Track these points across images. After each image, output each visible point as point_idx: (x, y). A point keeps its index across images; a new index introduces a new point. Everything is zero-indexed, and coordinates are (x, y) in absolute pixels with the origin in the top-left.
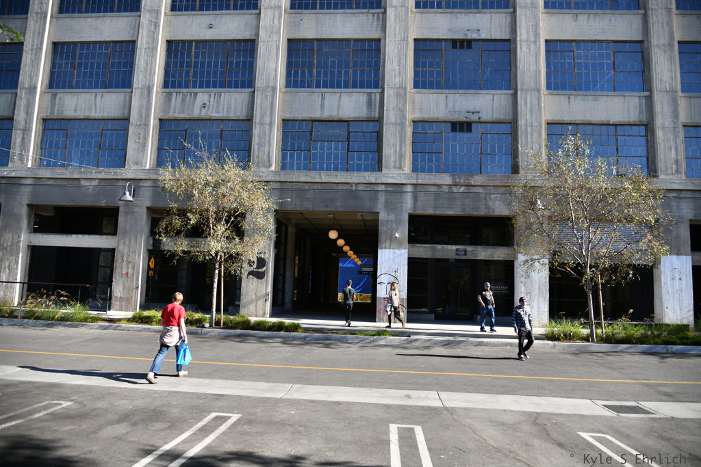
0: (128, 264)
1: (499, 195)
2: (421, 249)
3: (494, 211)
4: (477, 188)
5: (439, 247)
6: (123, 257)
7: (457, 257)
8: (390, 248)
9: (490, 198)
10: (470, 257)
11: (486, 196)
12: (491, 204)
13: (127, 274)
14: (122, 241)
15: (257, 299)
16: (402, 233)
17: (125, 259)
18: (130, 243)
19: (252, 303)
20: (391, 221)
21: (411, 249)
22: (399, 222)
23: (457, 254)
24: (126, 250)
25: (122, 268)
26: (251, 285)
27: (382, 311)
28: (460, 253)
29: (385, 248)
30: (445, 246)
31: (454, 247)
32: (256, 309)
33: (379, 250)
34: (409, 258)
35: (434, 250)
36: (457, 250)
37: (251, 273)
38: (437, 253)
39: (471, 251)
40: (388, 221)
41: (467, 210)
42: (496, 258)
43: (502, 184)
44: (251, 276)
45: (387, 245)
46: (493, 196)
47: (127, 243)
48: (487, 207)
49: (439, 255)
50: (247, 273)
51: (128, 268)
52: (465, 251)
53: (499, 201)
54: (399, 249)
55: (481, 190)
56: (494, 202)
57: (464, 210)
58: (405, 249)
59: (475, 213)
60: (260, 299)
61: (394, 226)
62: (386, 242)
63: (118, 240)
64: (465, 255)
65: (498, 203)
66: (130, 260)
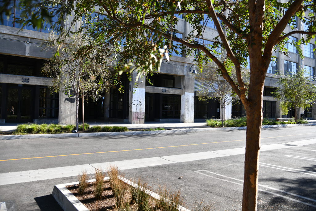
1: (179, 66)
3: (177, 73)
4: (172, 62)
5: (156, 88)
7: (162, 93)
8: (138, 88)
9: (176, 67)
10: (167, 93)
11: (175, 66)
12: (177, 69)
15: (71, 115)
16: (143, 80)
19: (68, 117)
21: (146, 88)
23: (162, 91)
26: (67, 106)
27: (134, 119)
30: (158, 87)
31: (161, 88)
32: (71, 121)
33: (133, 88)
34: (146, 93)
35: (154, 89)
36: (163, 89)
37: (66, 99)
38: (155, 91)
39: (167, 90)
41: (168, 71)
42: (176, 94)
43: (181, 61)
44: (67, 101)
46: (177, 66)
48: (175, 71)
50: (64, 99)
53: (180, 68)
54: (142, 88)
55: (173, 63)
56: (178, 69)
57: (167, 71)
58: (144, 88)
59: (171, 73)
60: (73, 114)
64: (165, 92)
65: (179, 69)
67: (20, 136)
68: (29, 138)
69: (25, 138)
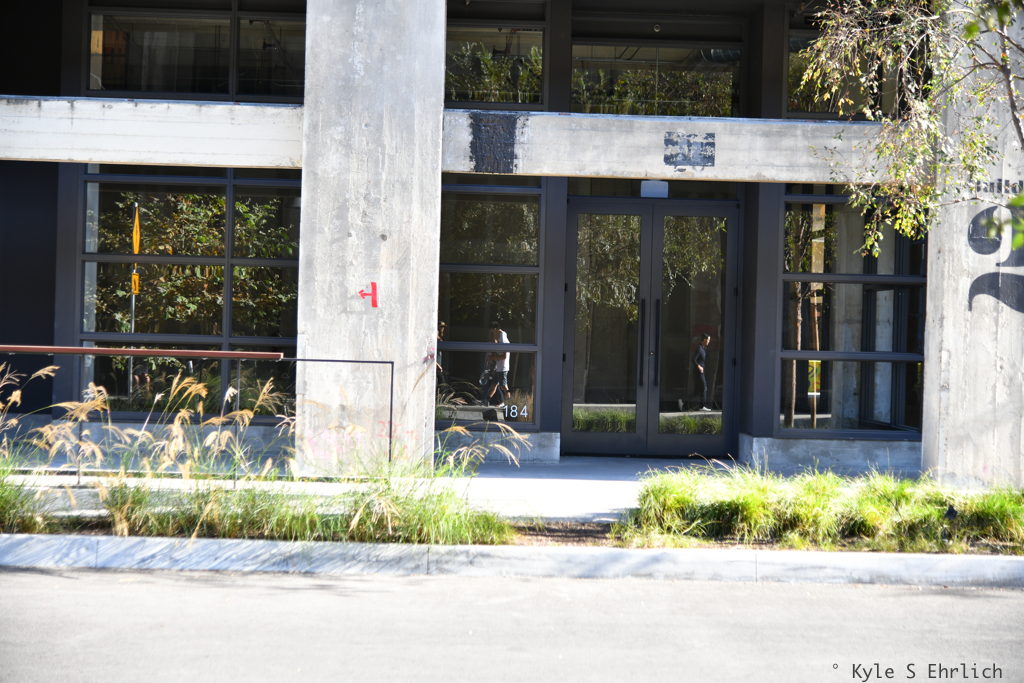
0: (370, 247)
6: (342, 211)
13: (372, 295)
14: (337, 133)
17: (354, 217)
18: (379, 142)
24: (358, 177)
25: (343, 268)
26: (986, 338)
37: (985, 283)
44: (986, 301)
47: (360, 141)
50: (965, 285)
51: (374, 265)
63: (314, 127)
66: (380, 225)
67: (656, 560)
68: (715, 577)
69: (689, 577)
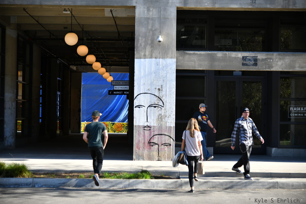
2: (195, 58)
5: (219, 54)
7: (245, 69)
8: (151, 57)
10: (261, 67)
16: (168, 35)
20: (152, 19)
21: (181, 58)
22: (163, 21)
23: (243, 64)
27: (141, 145)
28: (247, 62)
29: (145, 57)
30: (227, 53)
31: (240, 55)
33: (136, 60)
34: (178, 71)
35: (213, 59)
36: (244, 58)
38: (217, 63)
39: (263, 60)
40: (148, 19)
41: (257, 2)
42: (297, 69)
45: (147, 53)
49: (219, 66)
52: (256, 60)
54: (163, 58)
57: (254, 2)
58: (171, 58)
59: (268, 6)
61: (157, 26)
62: (145, 48)
64: (255, 64)
